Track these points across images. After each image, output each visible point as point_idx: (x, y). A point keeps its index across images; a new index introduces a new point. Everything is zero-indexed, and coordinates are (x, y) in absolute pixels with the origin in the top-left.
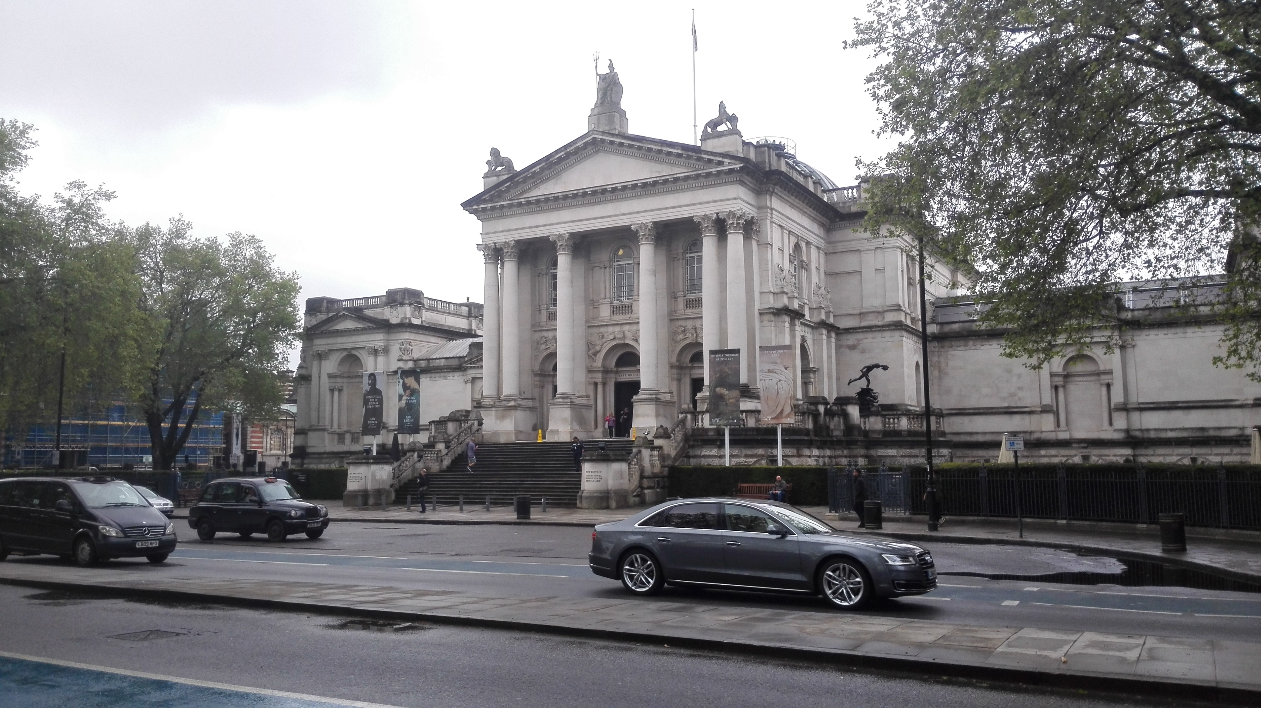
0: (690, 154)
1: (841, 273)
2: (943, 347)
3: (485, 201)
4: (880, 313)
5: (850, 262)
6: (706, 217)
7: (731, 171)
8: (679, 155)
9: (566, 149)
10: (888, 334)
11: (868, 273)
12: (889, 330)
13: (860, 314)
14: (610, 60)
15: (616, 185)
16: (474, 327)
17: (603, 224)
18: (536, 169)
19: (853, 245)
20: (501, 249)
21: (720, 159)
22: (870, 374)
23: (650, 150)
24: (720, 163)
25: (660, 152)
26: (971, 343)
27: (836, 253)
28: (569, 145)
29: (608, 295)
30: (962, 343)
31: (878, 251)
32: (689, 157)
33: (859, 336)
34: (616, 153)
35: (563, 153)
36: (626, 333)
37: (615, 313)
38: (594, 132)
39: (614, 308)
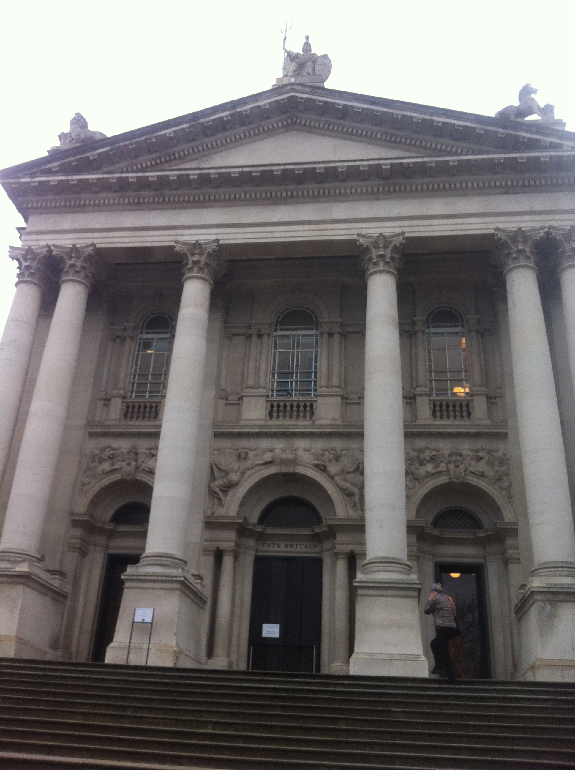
9: (235, 107)
15: (337, 164)
20: (61, 260)
29: (262, 383)
35: (227, 113)
36: (301, 453)
37: (275, 414)
38: (296, 87)
39: (272, 407)
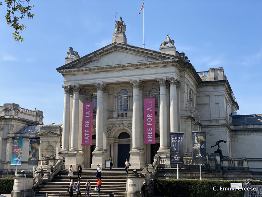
0: (156, 54)
1: (202, 104)
2: (235, 134)
3: (66, 68)
4: (218, 120)
5: (206, 100)
6: (162, 79)
7: (173, 62)
8: (151, 54)
9: (103, 49)
10: (220, 129)
11: (213, 105)
12: (221, 127)
13: (210, 120)
14: (121, 16)
15: (125, 65)
16: (38, 120)
17: (118, 80)
18: (90, 56)
19: (207, 94)
20: (72, 88)
21: (169, 57)
22: (220, 144)
23: (139, 51)
24: (169, 58)
25: (143, 52)
26: (246, 133)
27: (200, 96)
28: (105, 47)
29: (116, 109)
30: (243, 133)
31: (217, 96)
32: (155, 55)
33: (210, 129)
34: (124, 51)
35: (102, 51)
36: (124, 124)
37: (119, 116)
38: (116, 43)
39: (119, 114)
